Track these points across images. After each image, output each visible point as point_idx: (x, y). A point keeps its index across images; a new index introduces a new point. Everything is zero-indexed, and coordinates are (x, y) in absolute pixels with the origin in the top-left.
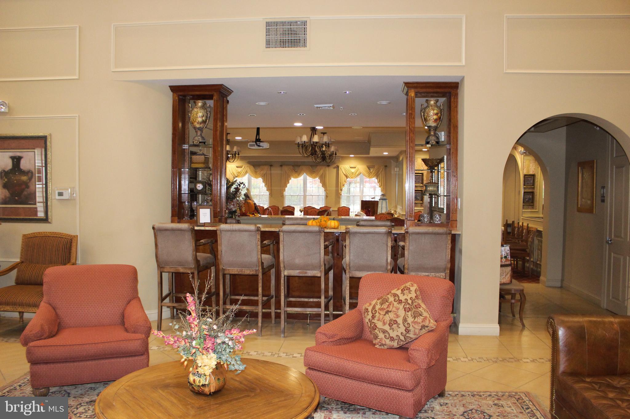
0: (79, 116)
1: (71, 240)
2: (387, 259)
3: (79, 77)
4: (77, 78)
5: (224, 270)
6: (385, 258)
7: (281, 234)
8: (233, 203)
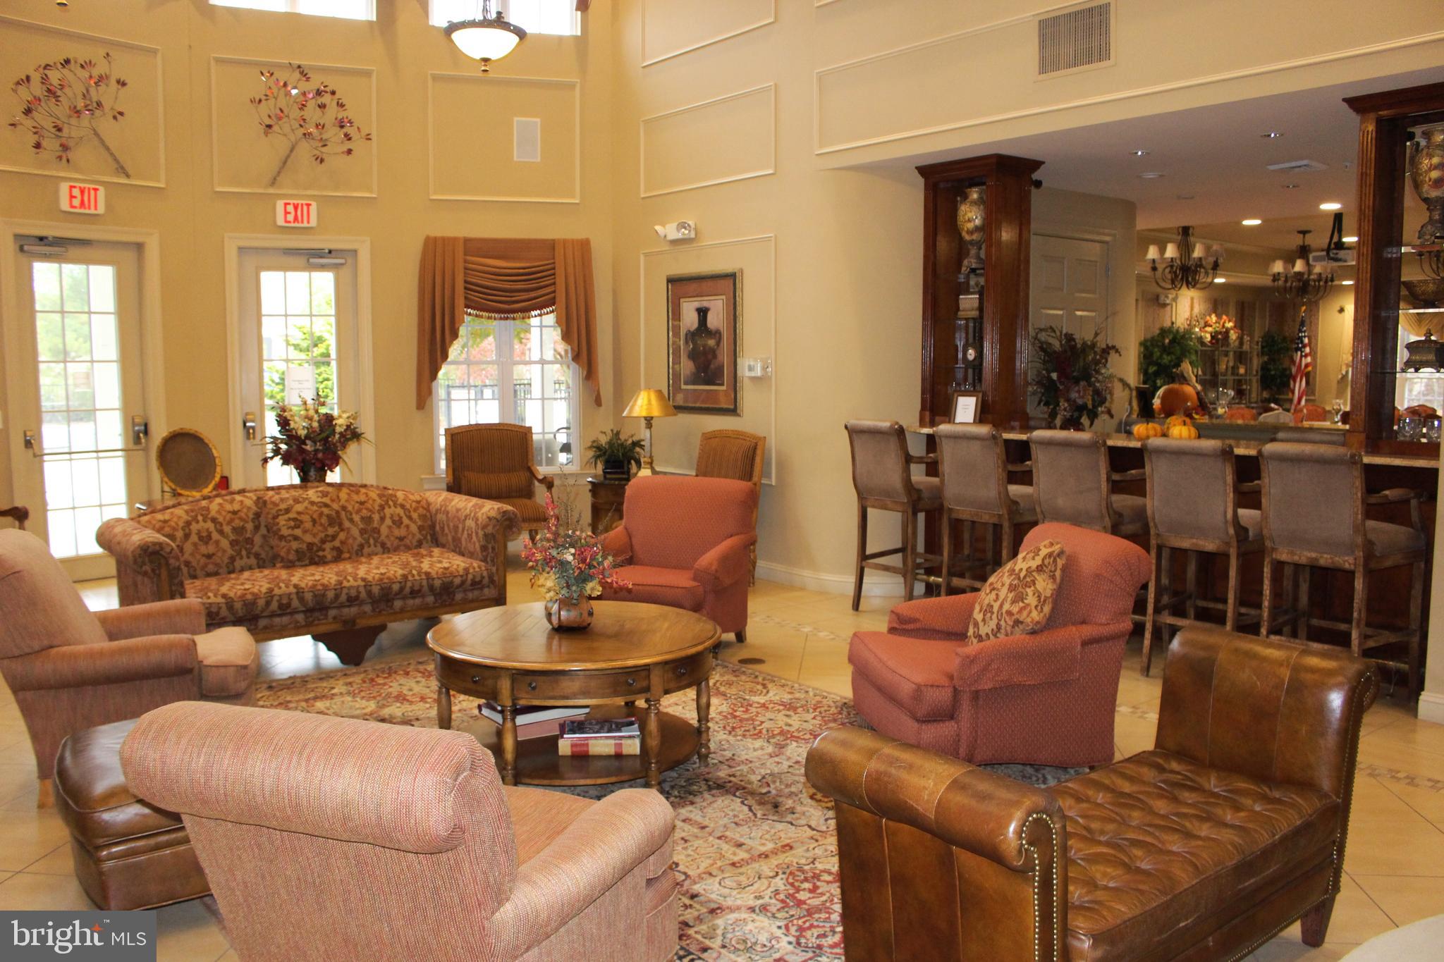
0: (776, 236)
1: (756, 445)
2: (1225, 512)
3: (776, 170)
4: (771, 172)
5: (950, 510)
6: (1222, 509)
7: (1033, 447)
8: (1077, 388)
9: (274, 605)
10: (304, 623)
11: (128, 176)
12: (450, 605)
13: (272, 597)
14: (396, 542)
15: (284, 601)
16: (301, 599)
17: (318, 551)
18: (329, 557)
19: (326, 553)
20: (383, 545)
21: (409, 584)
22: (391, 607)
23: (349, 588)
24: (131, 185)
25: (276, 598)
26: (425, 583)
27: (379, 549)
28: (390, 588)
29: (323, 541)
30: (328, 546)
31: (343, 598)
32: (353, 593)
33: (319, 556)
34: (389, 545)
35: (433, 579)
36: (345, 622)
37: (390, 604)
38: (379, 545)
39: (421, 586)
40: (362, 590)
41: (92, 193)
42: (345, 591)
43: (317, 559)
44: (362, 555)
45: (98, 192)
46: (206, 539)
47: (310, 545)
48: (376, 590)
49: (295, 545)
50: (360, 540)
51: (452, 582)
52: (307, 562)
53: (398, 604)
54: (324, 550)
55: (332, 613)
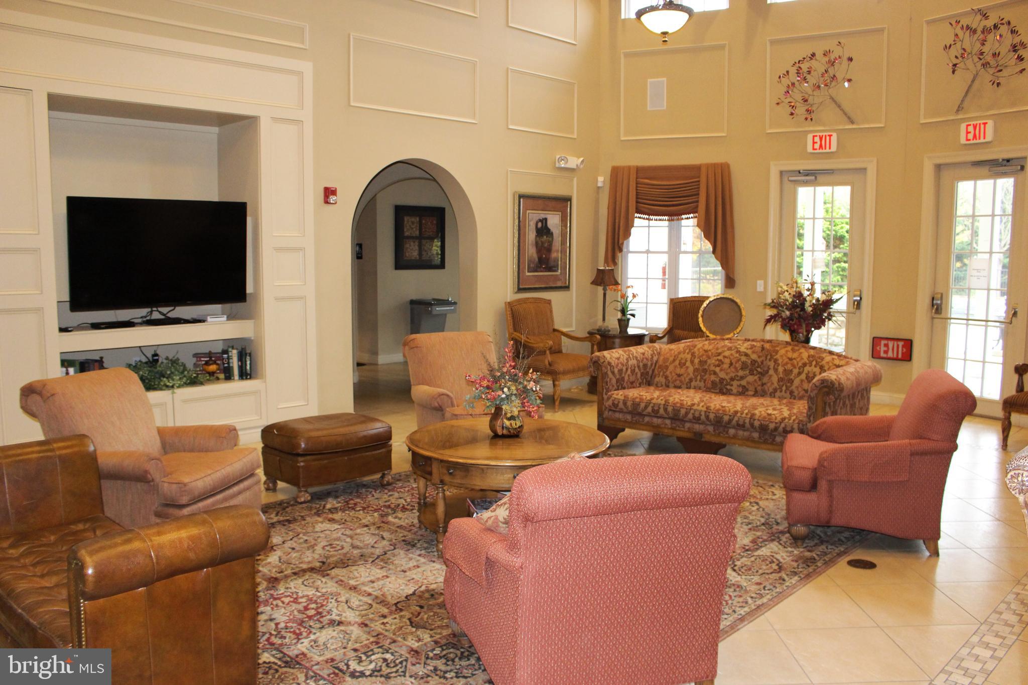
9: (649, 409)
10: (670, 427)
11: (852, 122)
12: (772, 444)
13: (650, 403)
14: (802, 393)
15: (656, 408)
16: (666, 410)
17: (727, 385)
18: (735, 391)
19: (733, 388)
20: (791, 393)
21: (736, 419)
22: (727, 433)
23: (695, 410)
24: (860, 129)
25: (652, 405)
26: (747, 421)
27: (788, 395)
28: (722, 418)
29: (732, 379)
30: (735, 383)
31: (690, 416)
32: (697, 415)
33: (727, 389)
34: (796, 394)
35: (754, 420)
36: (695, 433)
37: (726, 430)
38: (788, 392)
39: (745, 423)
40: (703, 413)
41: (828, 138)
42: (692, 411)
43: (725, 390)
44: (774, 397)
45: (832, 137)
46: (682, 364)
47: (722, 380)
48: (712, 416)
49: (713, 378)
50: (776, 385)
51: (767, 426)
52: (718, 391)
53: (732, 431)
54: (732, 385)
55: (688, 425)
